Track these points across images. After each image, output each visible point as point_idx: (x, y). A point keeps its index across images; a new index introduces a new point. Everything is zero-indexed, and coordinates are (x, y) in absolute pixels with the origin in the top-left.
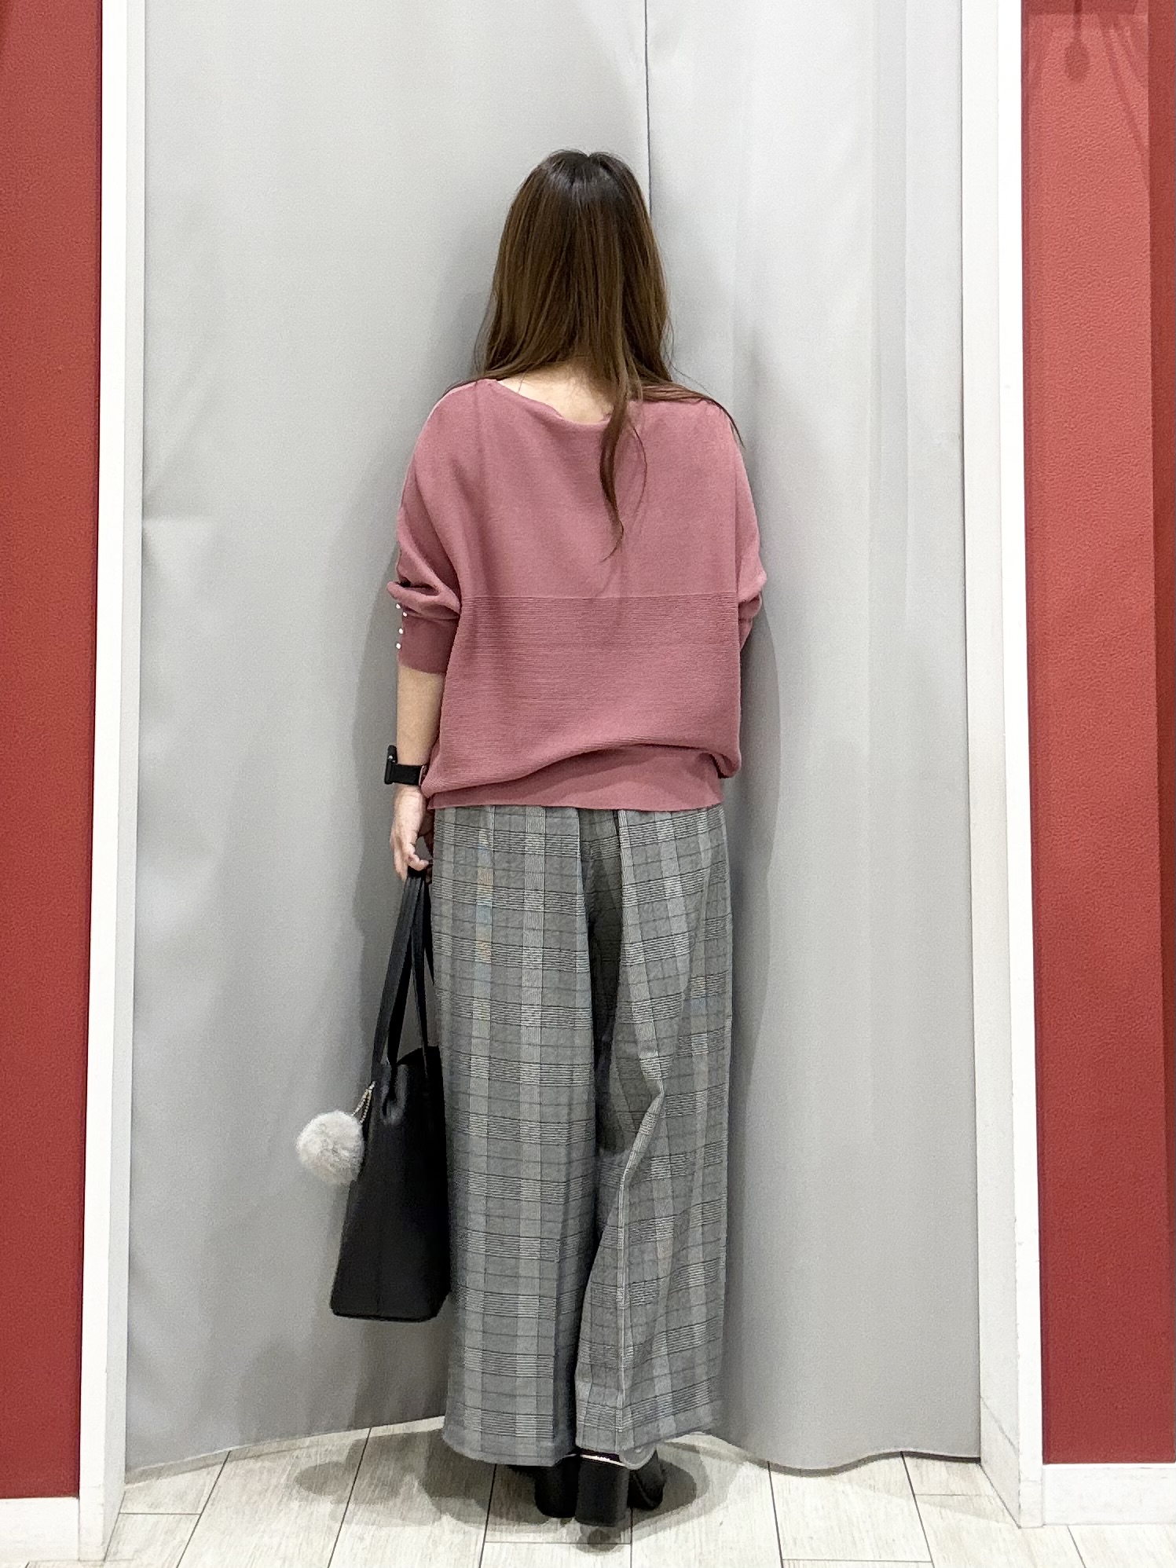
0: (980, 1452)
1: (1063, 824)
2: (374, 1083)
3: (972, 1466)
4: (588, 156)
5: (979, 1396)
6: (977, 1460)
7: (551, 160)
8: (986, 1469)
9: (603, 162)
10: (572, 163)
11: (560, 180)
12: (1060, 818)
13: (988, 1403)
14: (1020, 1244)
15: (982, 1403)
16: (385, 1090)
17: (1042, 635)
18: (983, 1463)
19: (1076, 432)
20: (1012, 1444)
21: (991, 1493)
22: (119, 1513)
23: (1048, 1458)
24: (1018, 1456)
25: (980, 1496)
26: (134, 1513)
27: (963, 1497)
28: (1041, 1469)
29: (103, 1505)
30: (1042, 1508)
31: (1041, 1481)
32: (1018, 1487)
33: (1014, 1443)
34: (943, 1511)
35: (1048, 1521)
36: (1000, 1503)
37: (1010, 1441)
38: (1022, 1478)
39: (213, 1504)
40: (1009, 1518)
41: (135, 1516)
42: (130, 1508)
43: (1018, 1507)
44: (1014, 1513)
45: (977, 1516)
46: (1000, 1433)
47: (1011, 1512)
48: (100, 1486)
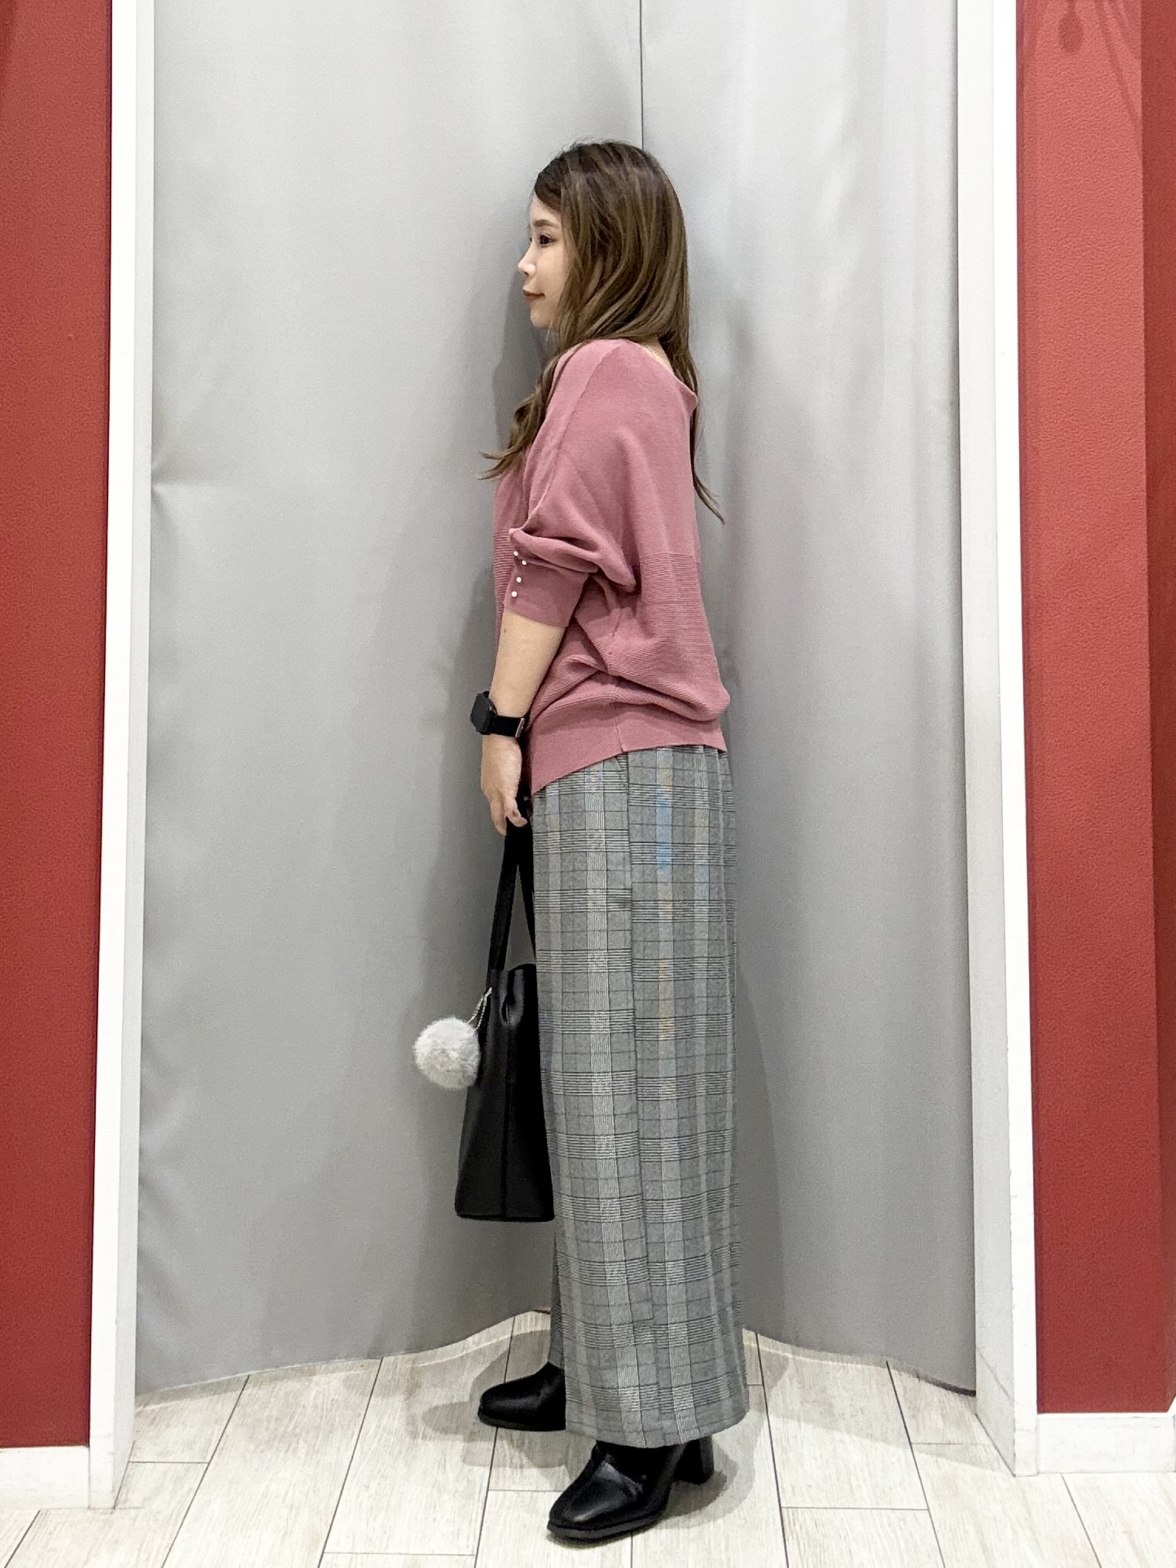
0: (974, 1386)
1: (1057, 783)
2: (490, 989)
5: (975, 1347)
6: (972, 1394)
8: (981, 1418)
12: (1054, 777)
13: (984, 1355)
14: (1015, 1197)
15: (977, 1350)
16: (503, 995)
17: (1036, 598)
19: (1070, 397)
20: (1006, 1394)
21: (987, 1441)
22: (129, 1462)
23: (1042, 1407)
24: (1012, 1405)
25: (976, 1444)
26: (144, 1462)
27: (959, 1446)
28: (1037, 1419)
29: (112, 1453)
30: (1036, 1458)
31: (1036, 1429)
32: (1013, 1435)
33: (1009, 1393)
34: (939, 1459)
35: (1042, 1469)
36: (995, 1452)
37: (1005, 1392)
38: (1017, 1428)
39: (220, 1454)
40: (1004, 1467)
41: (145, 1464)
42: (139, 1457)
43: (1013, 1456)
44: (1009, 1461)
45: (973, 1464)
46: (995, 1383)
47: (1006, 1459)
48: (110, 1435)
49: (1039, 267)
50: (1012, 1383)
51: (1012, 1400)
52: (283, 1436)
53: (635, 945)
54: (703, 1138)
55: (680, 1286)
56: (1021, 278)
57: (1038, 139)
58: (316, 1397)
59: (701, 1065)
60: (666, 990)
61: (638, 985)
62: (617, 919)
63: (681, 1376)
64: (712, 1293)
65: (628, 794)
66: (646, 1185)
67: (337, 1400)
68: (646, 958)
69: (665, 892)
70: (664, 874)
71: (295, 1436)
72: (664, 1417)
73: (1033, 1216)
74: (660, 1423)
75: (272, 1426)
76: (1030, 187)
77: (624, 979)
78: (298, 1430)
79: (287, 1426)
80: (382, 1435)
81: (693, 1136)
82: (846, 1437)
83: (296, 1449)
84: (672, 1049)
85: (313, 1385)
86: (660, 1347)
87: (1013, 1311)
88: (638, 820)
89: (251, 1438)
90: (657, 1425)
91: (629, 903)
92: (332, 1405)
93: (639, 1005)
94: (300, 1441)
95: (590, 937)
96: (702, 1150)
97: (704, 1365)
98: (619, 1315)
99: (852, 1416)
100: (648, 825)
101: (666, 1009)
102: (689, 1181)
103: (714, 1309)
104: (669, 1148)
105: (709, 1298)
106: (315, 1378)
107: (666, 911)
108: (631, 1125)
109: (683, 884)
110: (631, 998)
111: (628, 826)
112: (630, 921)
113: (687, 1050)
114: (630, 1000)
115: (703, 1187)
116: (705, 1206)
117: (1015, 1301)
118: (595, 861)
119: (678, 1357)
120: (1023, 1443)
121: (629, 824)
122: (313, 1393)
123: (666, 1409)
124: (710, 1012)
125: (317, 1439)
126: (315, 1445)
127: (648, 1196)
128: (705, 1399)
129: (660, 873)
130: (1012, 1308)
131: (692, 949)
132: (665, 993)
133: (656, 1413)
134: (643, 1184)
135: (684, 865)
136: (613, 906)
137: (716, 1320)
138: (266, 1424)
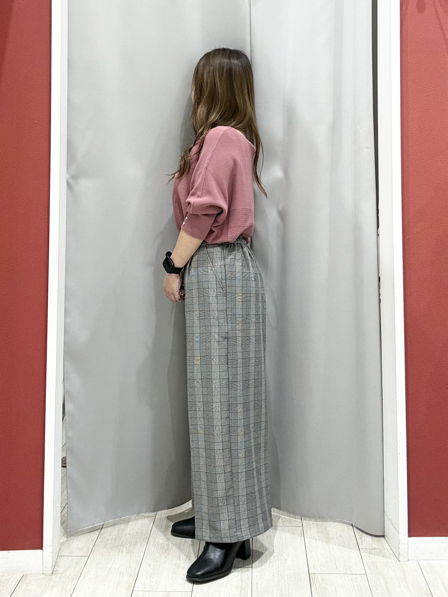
0: (384, 533)
3: (381, 538)
5: (384, 511)
8: (387, 539)
13: (388, 515)
15: (385, 514)
18: (385, 536)
21: (389, 548)
22: (58, 556)
23: (410, 535)
24: (399, 534)
25: (384, 549)
26: (64, 556)
27: (378, 550)
28: (408, 539)
29: (52, 553)
30: (408, 554)
31: (408, 543)
32: (399, 546)
33: (397, 529)
34: (370, 555)
35: (410, 559)
36: (392, 552)
37: (395, 529)
38: (400, 542)
39: (93, 553)
40: (395, 558)
41: (64, 557)
42: (62, 553)
43: (398, 553)
44: (397, 556)
45: (383, 557)
46: (391, 525)
47: (396, 555)
48: (51, 545)
49: (409, 96)
50: (398, 526)
51: (398, 532)
52: (117, 546)
53: (229, 354)
54: (252, 425)
55: (244, 481)
56: (402, 100)
57: (408, 46)
58: (130, 530)
59: (251, 398)
60: (240, 370)
61: (230, 369)
62: (222, 345)
63: (244, 515)
64: (256, 483)
65: (226, 296)
66: (232, 444)
67: (138, 532)
68: (233, 359)
69: (239, 334)
70: (239, 327)
71: (122, 546)
72: (238, 531)
73: (406, 461)
74: (236, 533)
75: (113, 542)
76: (405, 65)
77: (225, 367)
78: (123, 544)
79: (119, 542)
80: (155, 546)
81: (248, 425)
82: (334, 546)
83: (122, 551)
84: (242, 392)
85: (129, 526)
86: (236, 505)
87: (399, 498)
88: (230, 307)
89: (105, 547)
90: (235, 534)
91: (227, 338)
92: (136, 534)
93: (230, 377)
94: (124, 547)
95: (213, 351)
96: (252, 430)
97: (252, 511)
98: (221, 493)
99: (337, 538)
100: (233, 308)
101: (240, 378)
102: (247, 442)
103: (256, 489)
104: (241, 431)
105: (254, 485)
106: (130, 524)
107: (239, 341)
108: (227, 422)
109: (246, 330)
110: (227, 374)
111: (226, 309)
112: (227, 345)
113: (247, 393)
114: (227, 375)
115: (253, 444)
116: (253, 451)
117: (399, 494)
118: (214, 322)
119: (243, 507)
120: (403, 548)
121: (226, 308)
122: (129, 530)
123: (238, 528)
124: (256, 378)
125: (130, 547)
126: (130, 549)
127: (233, 448)
128: (253, 524)
129: (237, 326)
130: (399, 496)
131: (249, 355)
132: (239, 371)
133: (235, 530)
134: (231, 444)
135: (246, 323)
136: (221, 339)
137: (257, 494)
138: (110, 541)
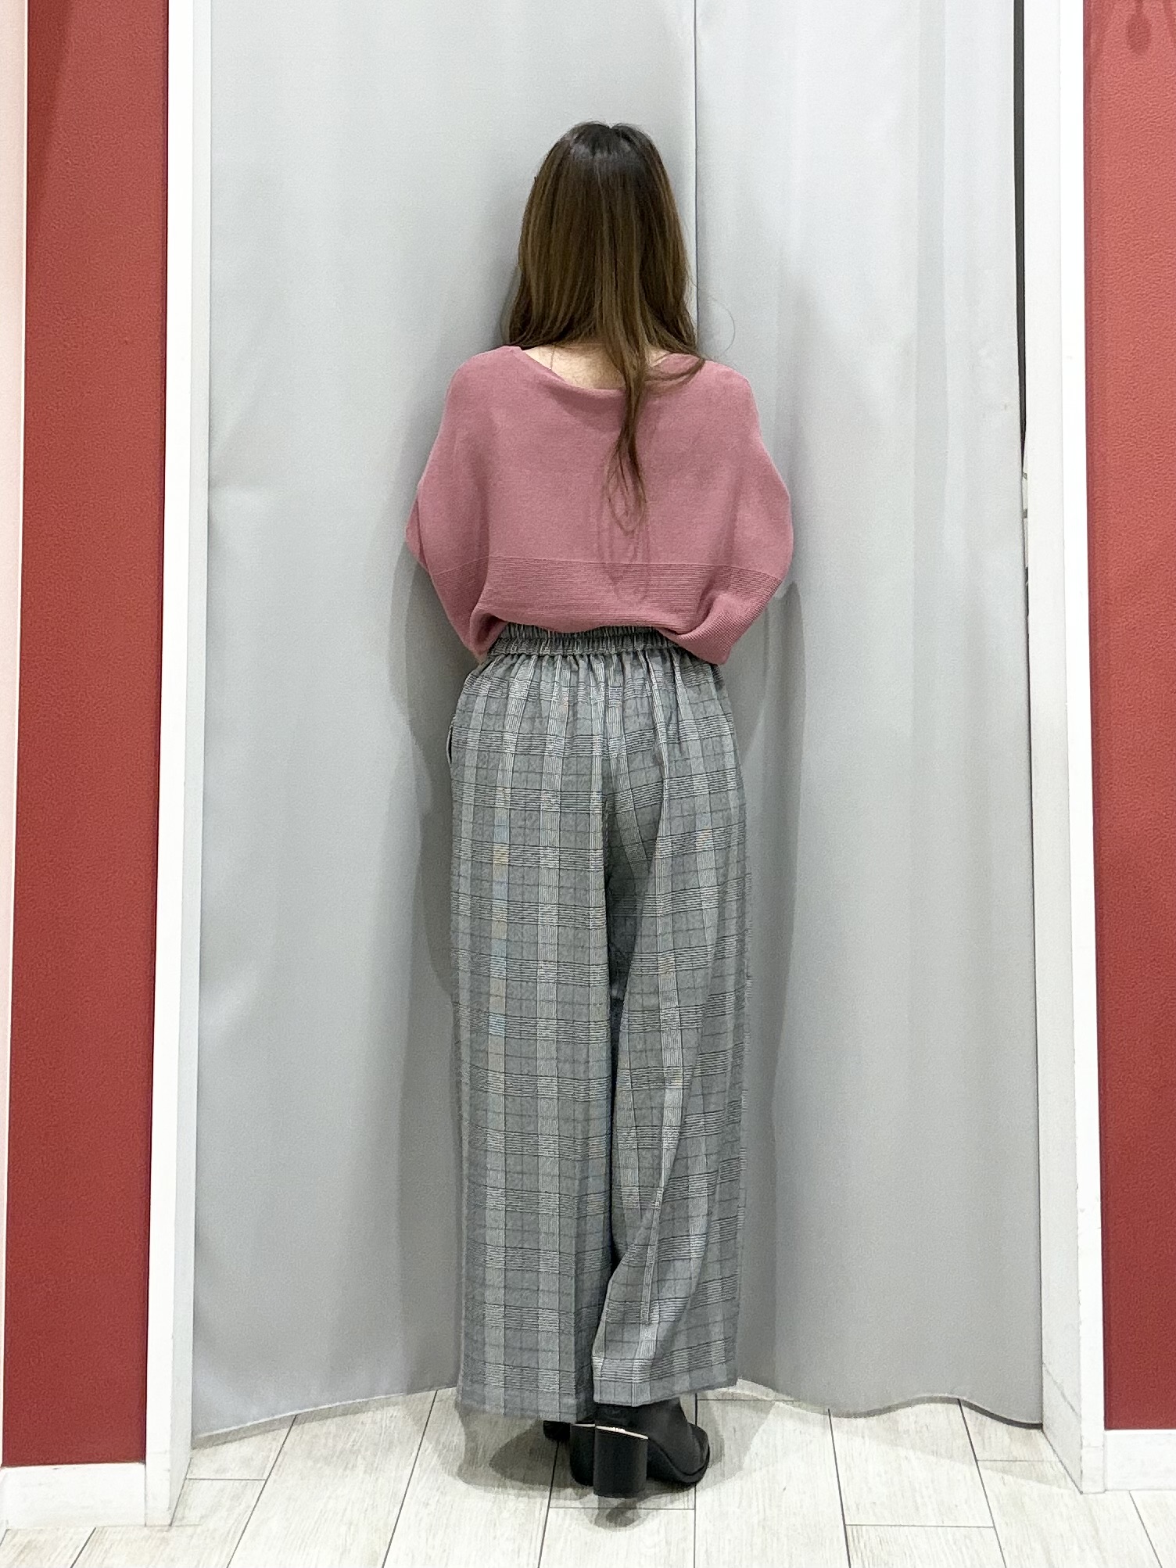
0: (1042, 1419)
3: (1034, 1432)
4: (611, 127)
5: (1041, 1363)
6: (1039, 1426)
7: (573, 131)
8: (1048, 1434)
9: (625, 134)
10: (593, 135)
11: (581, 150)
13: (1051, 1371)
15: (1044, 1369)
17: (1104, 605)
18: (1044, 1427)
20: (1074, 1410)
21: (1053, 1458)
22: (186, 1479)
23: (1110, 1424)
24: (1080, 1422)
25: (1042, 1461)
26: (201, 1479)
27: (1025, 1463)
28: (1103, 1435)
29: (169, 1471)
30: (1103, 1475)
31: (1103, 1446)
32: (1080, 1452)
33: (1076, 1409)
34: (1005, 1477)
35: (1109, 1487)
36: (1062, 1469)
37: (1072, 1407)
38: (1084, 1444)
40: (1071, 1485)
42: (197, 1473)
43: (1080, 1472)
44: (1076, 1479)
45: (1039, 1481)
46: (1062, 1399)
47: (1073, 1477)
48: (166, 1452)
49: (1106, 270)
50: (1079, 1400)
51: (1077, 1415)
57: (1105, 141)
80: (441, 1452)
82: (911, 1453)
94: (359, 1458)
99: (917, 1432)
